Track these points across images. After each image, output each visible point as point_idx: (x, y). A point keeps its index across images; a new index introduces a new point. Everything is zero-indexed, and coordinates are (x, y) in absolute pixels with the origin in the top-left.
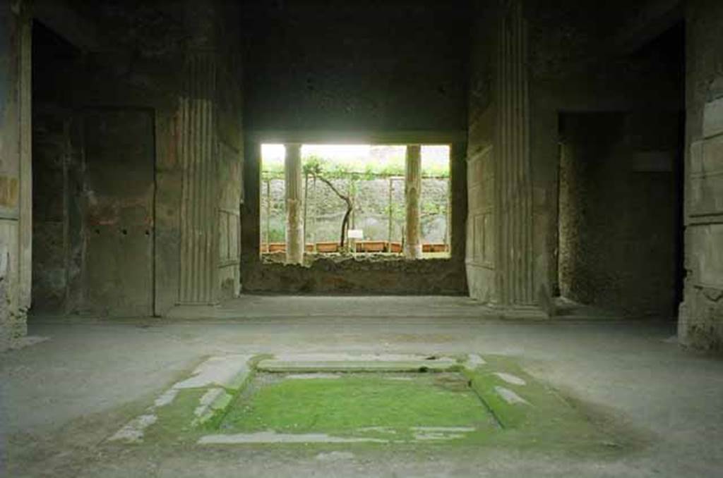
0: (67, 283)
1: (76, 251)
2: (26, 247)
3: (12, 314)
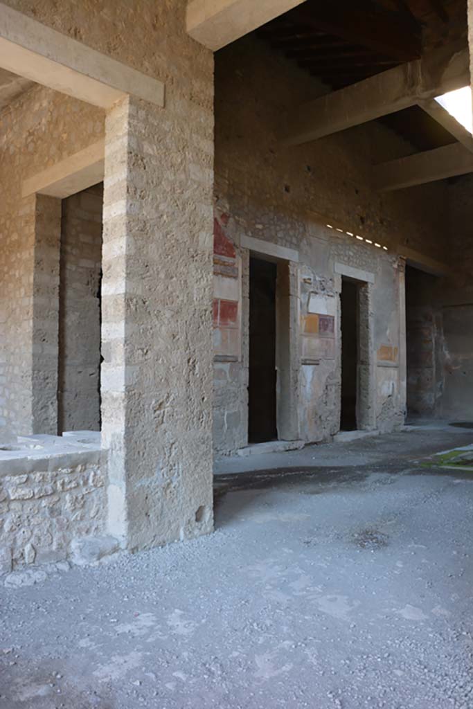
0: (436, 400)
1: (440, 383)
2: (403, 380)
3: (396, 414)
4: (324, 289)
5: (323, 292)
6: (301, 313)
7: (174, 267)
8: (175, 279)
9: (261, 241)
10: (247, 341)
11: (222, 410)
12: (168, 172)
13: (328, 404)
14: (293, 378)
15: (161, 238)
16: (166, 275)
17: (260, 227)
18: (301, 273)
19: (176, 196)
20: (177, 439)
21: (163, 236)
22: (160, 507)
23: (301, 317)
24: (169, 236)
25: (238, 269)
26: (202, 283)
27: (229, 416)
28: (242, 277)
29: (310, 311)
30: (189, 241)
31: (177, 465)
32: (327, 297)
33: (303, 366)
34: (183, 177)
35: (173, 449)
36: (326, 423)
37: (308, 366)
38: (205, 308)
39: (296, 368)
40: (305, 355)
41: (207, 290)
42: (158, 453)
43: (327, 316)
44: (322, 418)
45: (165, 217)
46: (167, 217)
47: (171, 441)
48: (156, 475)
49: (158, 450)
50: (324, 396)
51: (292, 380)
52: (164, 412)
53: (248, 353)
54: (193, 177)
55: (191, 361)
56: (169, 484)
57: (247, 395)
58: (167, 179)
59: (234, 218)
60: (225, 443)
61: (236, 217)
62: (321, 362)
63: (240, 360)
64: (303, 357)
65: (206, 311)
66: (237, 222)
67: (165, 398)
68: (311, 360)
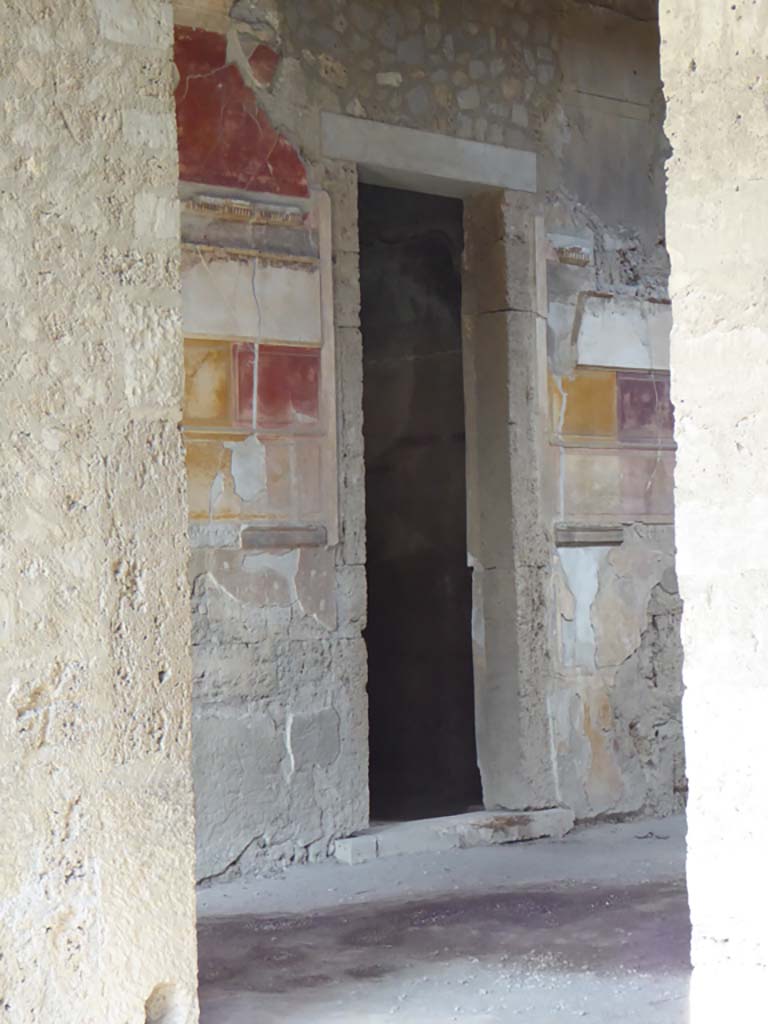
4: (634, 281)
5: (632, 290)
6: (551, 371)
7: (63, 306)
8: (67, 339)
9: (398, 129)
10: (357, 475)
11: (275, 708)
12: (35, 30)
13: (660, 678)
14: (527, 592)
15: (22, 226)
16: (41, 330)
17: (393, 79)
18: (549, 230)
19: (60, 98)
20: (85, 790)
21: (28, 220)
22: (40, 981)
23: (550, 380)
24: (44, 219)
25: (316, 233)
26: (149, 345)
27: (299, 728)
28: (334, 259)
29: (585, 358)
30: (105, 227)
31: (86, 863)
32: (647, 305)
33: (561, 550)
34: (79, 37)
35: (75, 815)
36: (656, 747)
37: (581, 550)
38: (158, 415)
39: (540, 558)
40: (567, 514)
41: (164, 361)
42: (29, 828)
43: (650, 372)
44: (641, 728)
45: (31, 164)
46: (38, 163)
47: (69, 795)
48: (25, 889)
49: (32, 820)
50: (648, 652)
51: (521, 601)
52: (46, 716)
53: (360, 515)
54: (109, 33)
55: (123, 569)
56: (63, 920)
57: (363, 654)
58: (33, 50)
59: (299, 57)
60: (290, 821)
61: (307, 53)
62: (628, 535)
63: (333, 540)
64: (560, 520)
65: (162, 423)
66: (311, 73)
67: (48, 673)
68: (591, 529)
